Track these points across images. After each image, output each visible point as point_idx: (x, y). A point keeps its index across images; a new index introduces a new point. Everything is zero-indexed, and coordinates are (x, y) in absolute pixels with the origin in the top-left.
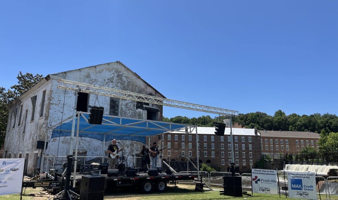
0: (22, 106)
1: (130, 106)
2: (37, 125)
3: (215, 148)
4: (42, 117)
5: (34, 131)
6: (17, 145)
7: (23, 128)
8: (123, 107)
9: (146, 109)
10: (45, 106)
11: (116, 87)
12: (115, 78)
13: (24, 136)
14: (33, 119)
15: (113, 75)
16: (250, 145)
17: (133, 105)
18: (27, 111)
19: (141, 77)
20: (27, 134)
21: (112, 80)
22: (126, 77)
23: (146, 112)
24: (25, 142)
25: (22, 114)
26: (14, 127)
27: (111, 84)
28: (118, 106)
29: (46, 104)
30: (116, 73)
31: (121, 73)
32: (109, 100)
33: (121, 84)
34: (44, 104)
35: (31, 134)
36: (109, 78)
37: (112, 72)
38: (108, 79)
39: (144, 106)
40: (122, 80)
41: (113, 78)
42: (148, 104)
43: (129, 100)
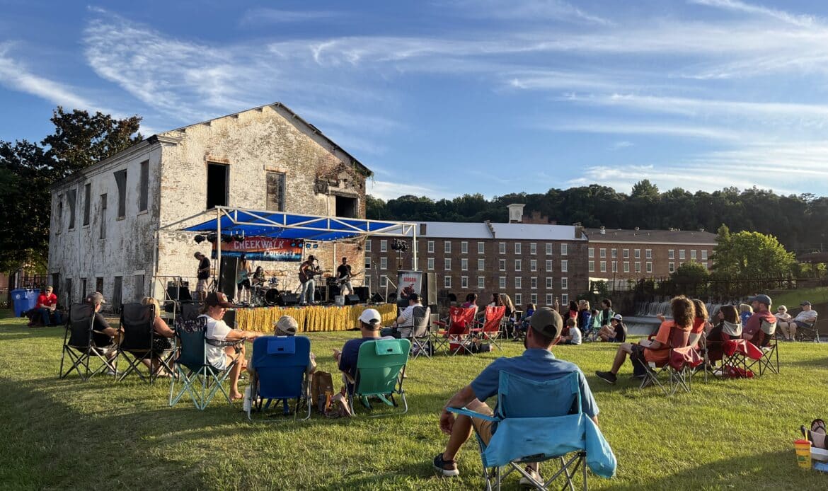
0: (88, 186)
1: (304, 189)
2: (135, 226)
3: (486, 268)
4: (146, 211)
5: (128, 235)
6: (87, 262)
7: (98, 229)
8: (291, 191)
9: (334, 193)
10: (150, 190)
11: (276, 154)
12: (274, 136)
13: (103, 246)
14: (122, 213)
15: (269, 131)
16: (564, 263)
17: (308, 188)
18: (104, 197)
19: (323, 133)
20: (112, 243)
21: (268, 140)
23: (333, 199)
24: (110, 255)
25: (92, 203)
26: (72, 226)
27: (266, 147)
28: (281, 190)
29: (152, 189)
30: (276, 125)
31: (283, 126)
32: (264, 178)
33: (286, 146)
34: (148, 188)
35: (122, 241)
36: (262, 137)
37: (268, 125)
38: (261, 139)
39: (330, 188)
40: (286, 139)
41: (269, 136)
42: (337, 185)
43: (301, 178)
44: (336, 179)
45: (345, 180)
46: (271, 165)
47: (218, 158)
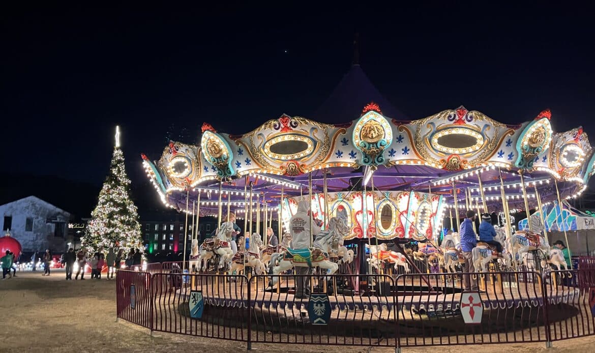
8: (36, 223)
9: (55, 222)
11: (31, 212)
12: (31, 206)
17: (43, 221)
22: (39, 205)
23: (54, 225)
27: (27, 210)
28: (32, 222)
30: (31, 203)
31: (35, 203)
32: (25, 220)
33: (35, 209)
37: (28, 203)
39: (53, 221)
40: (35, 207)
41: (29, 206)
42: (56, 219)
43: (40, 218)
44: (56, 217)
45: (60, 218)
46: (28, 216)
47: (8, 214)
